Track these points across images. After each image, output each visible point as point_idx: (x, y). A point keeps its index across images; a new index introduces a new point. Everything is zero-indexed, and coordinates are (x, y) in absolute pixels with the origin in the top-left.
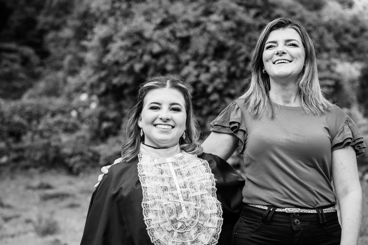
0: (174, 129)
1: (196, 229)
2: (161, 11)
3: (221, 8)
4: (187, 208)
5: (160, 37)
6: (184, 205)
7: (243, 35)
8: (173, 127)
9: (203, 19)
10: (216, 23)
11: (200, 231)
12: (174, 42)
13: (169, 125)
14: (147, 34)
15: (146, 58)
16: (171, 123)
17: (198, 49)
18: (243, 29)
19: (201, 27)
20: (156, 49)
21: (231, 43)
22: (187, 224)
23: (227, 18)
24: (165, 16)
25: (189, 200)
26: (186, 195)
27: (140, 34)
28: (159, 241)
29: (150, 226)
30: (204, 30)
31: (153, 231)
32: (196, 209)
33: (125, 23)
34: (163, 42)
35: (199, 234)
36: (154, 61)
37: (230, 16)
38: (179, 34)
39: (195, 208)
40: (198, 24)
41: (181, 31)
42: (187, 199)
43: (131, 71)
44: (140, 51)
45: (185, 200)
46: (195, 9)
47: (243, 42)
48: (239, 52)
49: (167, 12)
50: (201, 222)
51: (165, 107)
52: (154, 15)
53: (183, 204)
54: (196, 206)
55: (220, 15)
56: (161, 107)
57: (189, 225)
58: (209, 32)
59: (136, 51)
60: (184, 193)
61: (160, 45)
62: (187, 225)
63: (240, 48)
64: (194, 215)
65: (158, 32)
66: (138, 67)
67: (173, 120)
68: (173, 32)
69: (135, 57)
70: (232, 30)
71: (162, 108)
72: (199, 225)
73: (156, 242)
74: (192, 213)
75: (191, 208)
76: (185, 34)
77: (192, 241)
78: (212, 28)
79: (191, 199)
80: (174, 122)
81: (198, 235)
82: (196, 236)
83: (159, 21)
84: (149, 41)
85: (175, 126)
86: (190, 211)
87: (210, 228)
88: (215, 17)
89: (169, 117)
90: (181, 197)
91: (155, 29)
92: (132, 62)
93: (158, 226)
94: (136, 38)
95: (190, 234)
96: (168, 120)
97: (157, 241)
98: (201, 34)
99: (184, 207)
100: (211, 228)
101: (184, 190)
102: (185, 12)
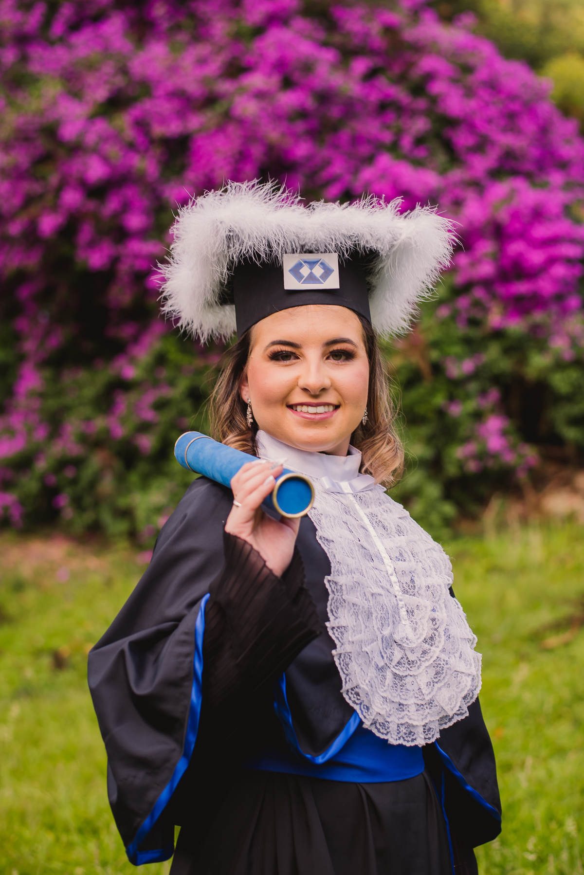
0: (340, 411)
1: (432, 672)
2: (108, 68)
3: (272, 53)
4: (410, 612)
5: (106, 138)
6: (403, 603)
7: (334, 128)
8: (337, 407)
9: (224, 86)
10: (260, 95)
11: (441, 679)
12: (146, 151)
13: (328, 404)
14: (69, 132)
15: (72, 198)
16: (331, 398)
17: (212, 171)
18: (334, 112)
19: (220, 108)
20: (96, 171)
21: (302, 150)
22: (412, 657)
23: (288, 83)
24: (120, 81)
25: (416, 594)
26: (408, 579)
27: (51, 131)
28: (356, 690)
29: (342, 644)
30: (228, 116)
31: (348, 660)
32: (433, 620)
33: (11, 104)
34: (114, 152)
35: (439, 685)
36: (91, 205)
37: (297, 76)
38: (158, 131)
39: (432, 617)
40: (210, 100)
41: (163, 120)
42: (410, 588)
43: (31, 235)
44: (54, 179)
45: (405, 592)
46: (202, 62)
47: (335, 146)
48: (324, 175)
49: (124, 70)
50: (443, 656)
51: (313, 354)
52: (91, 79)
53: (401, 600)
54: (434, 610)
55: (269, 75)
56: (301, 353)
57: (416, 659)
58: (242, 122)
59: (44, 178)
60: (403, 572)
61: (105, 160)
62: (410, 659)
63: (328, 163)
64: (431, 632)
65: (101, 127)
66: (49, 223)
67: (336, 390)
68: (141, 125)
69: (41, 197)
70: (303, 114)
71: (303, 355)
72: (440, 662)
73: (350, 691)
74: (426, 630)
75: (420, 616)
76: (174, 128)
77: (420, 702)
78: (248, 108)
79: (422, 592)
80: (340, 394)
81: (435, 689)
82: (432, 690)
83: (101, 94)
84: (76, 149)
85: (343, 403)
86: (419, 623)
87: (460, 674)
88: (257, 81)
89: (327, 383)
90: (395, 583)
91: (92, 118)
92: (34, 210)
93: (359, 650)
94: (42, 144)
95: (415, 684)
96: (324, 390)
97: (352, 689)
98: (221, 129)
99: (404, 609)
100: (463, 675)
101: (401, 565)
102: (174, 69)
